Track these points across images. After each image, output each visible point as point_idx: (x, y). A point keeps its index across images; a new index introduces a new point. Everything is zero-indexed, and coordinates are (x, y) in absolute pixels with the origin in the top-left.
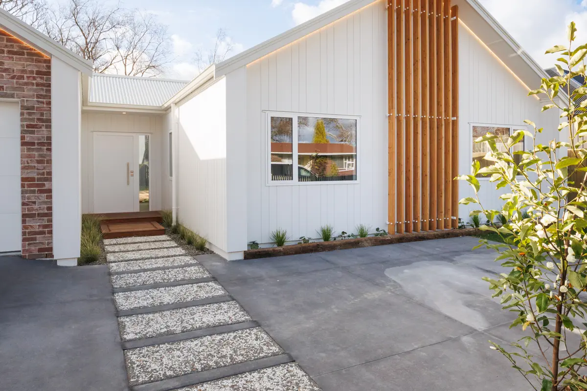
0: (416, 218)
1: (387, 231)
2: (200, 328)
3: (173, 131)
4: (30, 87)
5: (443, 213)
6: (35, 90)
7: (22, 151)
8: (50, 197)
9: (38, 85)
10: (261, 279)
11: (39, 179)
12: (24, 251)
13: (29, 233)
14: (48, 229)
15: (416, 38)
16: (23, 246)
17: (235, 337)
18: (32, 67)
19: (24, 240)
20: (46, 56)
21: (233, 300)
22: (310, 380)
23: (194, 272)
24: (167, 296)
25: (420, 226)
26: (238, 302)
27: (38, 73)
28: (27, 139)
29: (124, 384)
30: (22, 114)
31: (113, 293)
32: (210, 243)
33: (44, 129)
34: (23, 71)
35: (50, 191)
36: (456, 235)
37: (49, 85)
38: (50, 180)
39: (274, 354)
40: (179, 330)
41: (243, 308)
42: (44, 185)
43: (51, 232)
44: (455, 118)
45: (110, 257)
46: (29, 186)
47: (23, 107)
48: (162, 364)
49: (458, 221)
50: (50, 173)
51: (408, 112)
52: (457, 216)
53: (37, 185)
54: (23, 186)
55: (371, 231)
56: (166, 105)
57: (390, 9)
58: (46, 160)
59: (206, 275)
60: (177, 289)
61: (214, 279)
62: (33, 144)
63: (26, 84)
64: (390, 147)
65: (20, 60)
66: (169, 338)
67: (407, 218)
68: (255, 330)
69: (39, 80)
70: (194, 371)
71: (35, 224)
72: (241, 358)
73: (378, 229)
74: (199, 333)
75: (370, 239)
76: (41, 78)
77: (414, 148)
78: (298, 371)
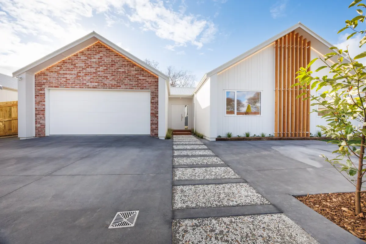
0: (288, 131)
1: (274, 136)
2: (197, 155)
3: (194, 103)
4: (153, 86)
5: (302, 130)
6: (154, 87)
7: (151, 105)
8: (158, 119)
9: (155, 85)
10: (221, 146)
11: (155, 113)
12: (151, 134)
13: (152, 129)
14: (157, 128)
15: (289, 57)
16: (151, 133)
17: (209, 158)
18: (153, 80)
19: (151, 131)
20: (157, 77)
21: (210, 150)
22: (234, 172)
23: (199, 142)
24: (188, 147)
25: (290, 135)
26: (212, 150)
27: (155, 82)
28: (152, 102)
29: (171, 165)
30: (151, 94)
31: (173, 145)
32: (205, 136)
33: (156, 98)
34: (151, 82)
35: (158, 117)
36: (308, 139)
37: (158, 85)
38: (158, 113)
39: (222, 164)
40: (191, 155)
41: (213, 152)
42: (156, 115)
43: (158, 129)
44: (308, 90)
45: (174, 138)
46: (153, 115)
47: (151, 92)
48: (183, 162)
49: (309, 134)
50: (158, 112)
51: (284, 87)
52: (308, 131)
53: (155, 115)
54: (151, 115)
55: (267, 135)
56: (193, 94)
57: (276, 47)
58: (157, 108)
59: (202, 143)
60: (192, 146)
61: (205, 145)
62: (154, 103)
63: (152, 85)
64: (276, 103)
65: (151, 78)
66: (187, 156)
67: (284, 130)
68: (216, 157)
69: (155, 84)
70: (193, 164)
71: (154, 127)
72: (210, 163)
73: (270, 135)
74: (196, 156)
75: (266, 138)
76: (156, 83)
77: (287, 103)
78: (230, 169)
